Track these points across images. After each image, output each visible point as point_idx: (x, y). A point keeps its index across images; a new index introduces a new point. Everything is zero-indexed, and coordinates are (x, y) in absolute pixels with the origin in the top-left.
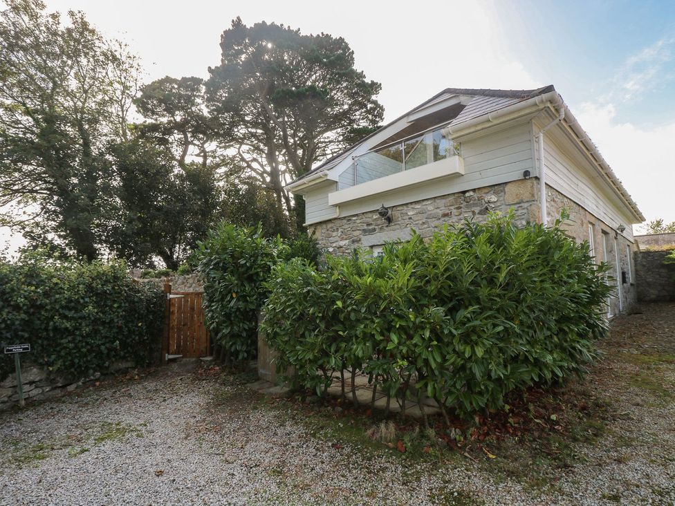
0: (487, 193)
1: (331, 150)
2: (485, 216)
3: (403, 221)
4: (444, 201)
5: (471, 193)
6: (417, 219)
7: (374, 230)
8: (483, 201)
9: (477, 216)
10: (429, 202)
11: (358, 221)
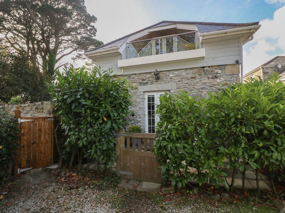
0: (216, 69)
1: (64, 46)
2: (215, 80)
3: (166, 80)
4: (191, 71)
5: (208, 68)
6: (175, 78)
7: (147, 83)
8: (214, 72)
9: (210, 79)
10: (183, 71)
11: (137, 78)
